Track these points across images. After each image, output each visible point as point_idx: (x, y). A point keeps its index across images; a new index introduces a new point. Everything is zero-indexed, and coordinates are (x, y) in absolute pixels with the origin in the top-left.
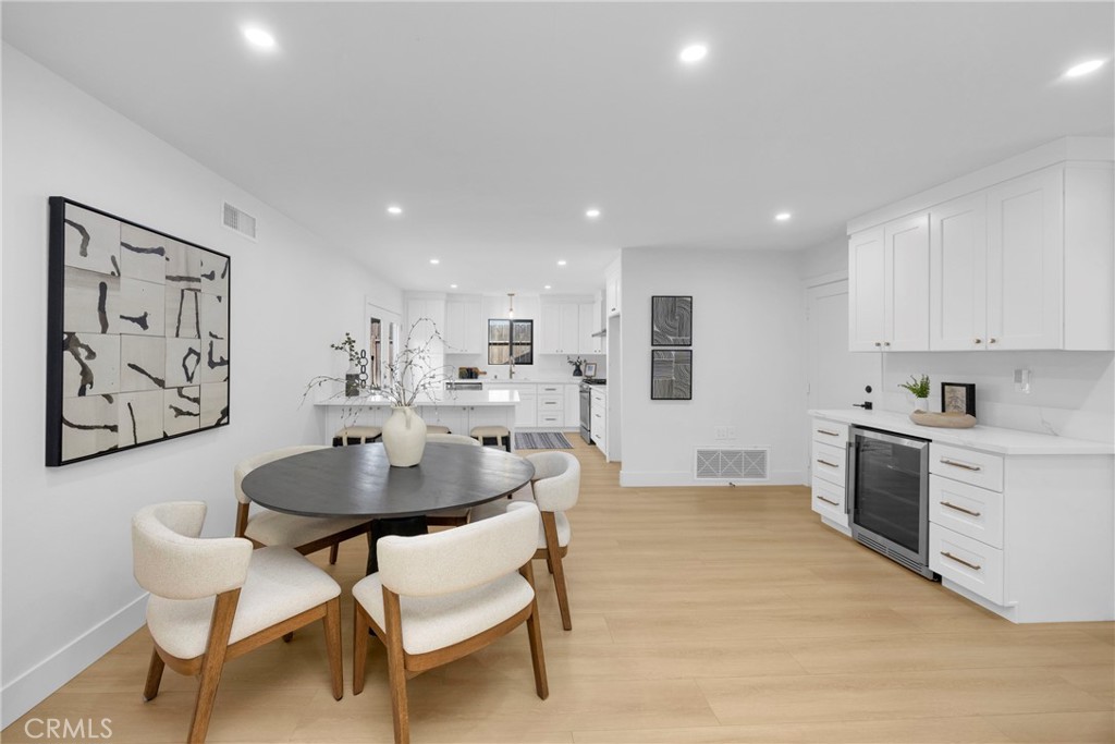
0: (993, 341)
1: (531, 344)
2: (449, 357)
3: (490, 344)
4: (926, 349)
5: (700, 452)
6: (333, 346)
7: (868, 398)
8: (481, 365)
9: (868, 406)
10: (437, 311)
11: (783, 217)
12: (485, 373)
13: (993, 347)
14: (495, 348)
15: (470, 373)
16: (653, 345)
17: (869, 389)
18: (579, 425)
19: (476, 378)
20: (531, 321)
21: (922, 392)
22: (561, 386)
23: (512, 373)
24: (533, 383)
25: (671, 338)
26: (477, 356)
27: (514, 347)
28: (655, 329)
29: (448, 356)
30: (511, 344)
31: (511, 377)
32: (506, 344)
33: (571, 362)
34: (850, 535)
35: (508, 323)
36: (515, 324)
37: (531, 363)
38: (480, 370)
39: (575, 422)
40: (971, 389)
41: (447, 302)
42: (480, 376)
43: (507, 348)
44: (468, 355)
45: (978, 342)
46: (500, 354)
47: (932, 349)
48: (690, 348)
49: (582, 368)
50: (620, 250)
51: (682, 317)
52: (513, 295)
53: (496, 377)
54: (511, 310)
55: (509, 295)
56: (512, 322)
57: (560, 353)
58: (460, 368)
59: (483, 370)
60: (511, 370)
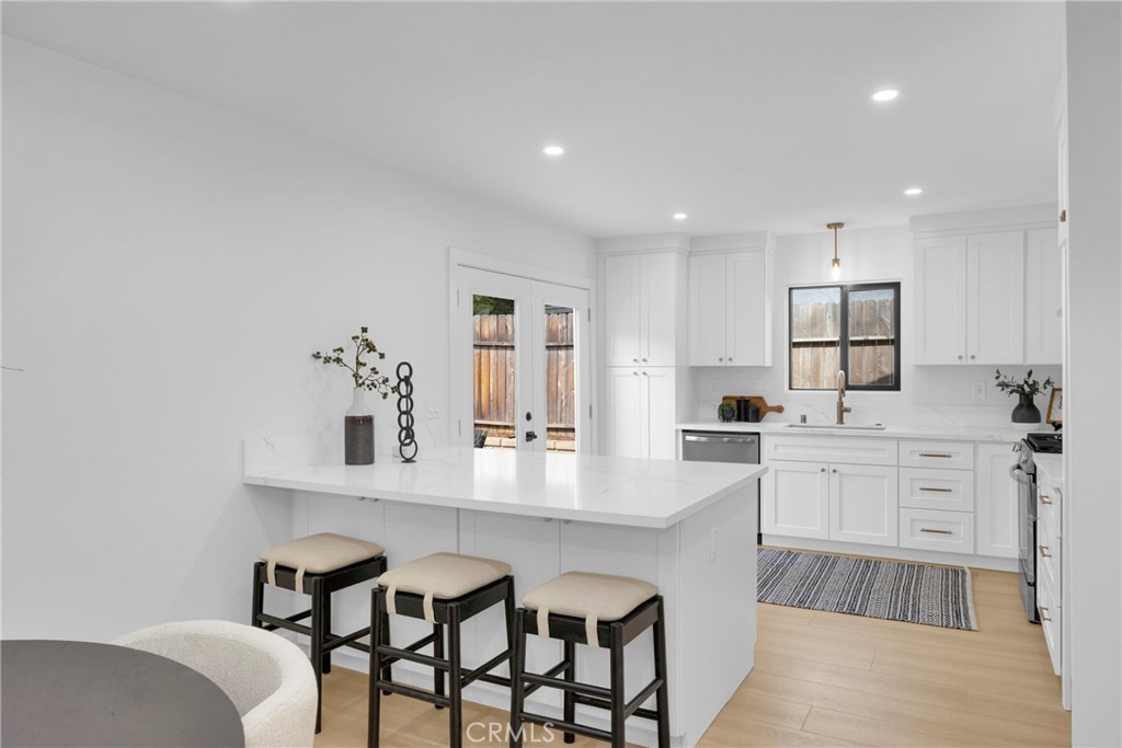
1: (896, 342)
2: (694, 377)
3: (793, 344)
6: (317, 356)
8: (771, 391)
10: (662, 279)
12: (780, 409)
14: (803, 354)
15: (745, 409)
18: (1015, 555)
19: (758, 420)
20: (896, 286)
22: (970, 448)
23: (842, 410)
26: (761, 370)
27: (852, 350)
30: (844, 344)
31: (841, 420)
32: (832, 344)
33: (1003, 385)
35: (835, 297)
36: (853, 294)
37: (896, 387)
38: (770, 403)
39: (1006, 546)
41: (687, 255)
42: (765, 416)
43: (833, 354)
46: (816, 366)
49: (1040, 401)
52: (840, 225)
53: (804, 419)
54: (836, 261)
55: (829, 226)
56: (845, 290)
57: (970, 361)
58: (724, 398)
59: (775, 405)
60: (840, 404)
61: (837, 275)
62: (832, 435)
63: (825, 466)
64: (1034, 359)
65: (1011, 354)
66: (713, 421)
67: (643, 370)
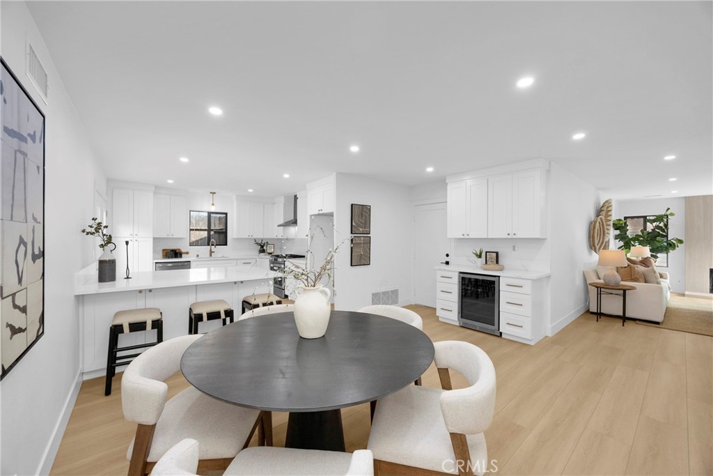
0: (515, 234)
3: (191, 230)
4: (486, 237)
5: (373, 294)
6: (84, 231)
7: (447, 259)
8: (184, 247)
9: (447, 263)
11: (430, 169)
12: (187, 253)
13: (514, 237)
14: (194, 233)
15: (176, 253)
16: (352, 233)
17: (447, 255)
19: (181, 257)
20: (226, 214)
21: (480, 256)
22: (254, 260)
23: (211, 252)
24: (235, 259)
25: (361, 229)
26: (180, 240)
28: (354, 224)
29: (156, 240)
30: (209, 230)
31: (211, 255)
32: (205, 230)
33: (257, 244)
34: (458, 324)
35: (206, 214)
36: (212, 215)
37: (226, 244)
38: (183, 251)
40: (497, 253)
41: (155, 193)
42: (183, 255)
44: (174, 238)
45: (509, 234)
47: (489, 237)
48: (369, 235)
49: (265, 248)
50: (335, 174)
51: (366, 218)
52: (214, 193)
53: (198, 256)
54: (213, 204)
55: (210, 193)
56: (210, 214)
57: (251, 237)
58: (163, 250)
59: (185, 251)
60: (211, 250)
61: (213, 209)
62: (208, 260)
64: (266, 236)
65: (260, 235)
66: (160, 259)
67: (135, 239)
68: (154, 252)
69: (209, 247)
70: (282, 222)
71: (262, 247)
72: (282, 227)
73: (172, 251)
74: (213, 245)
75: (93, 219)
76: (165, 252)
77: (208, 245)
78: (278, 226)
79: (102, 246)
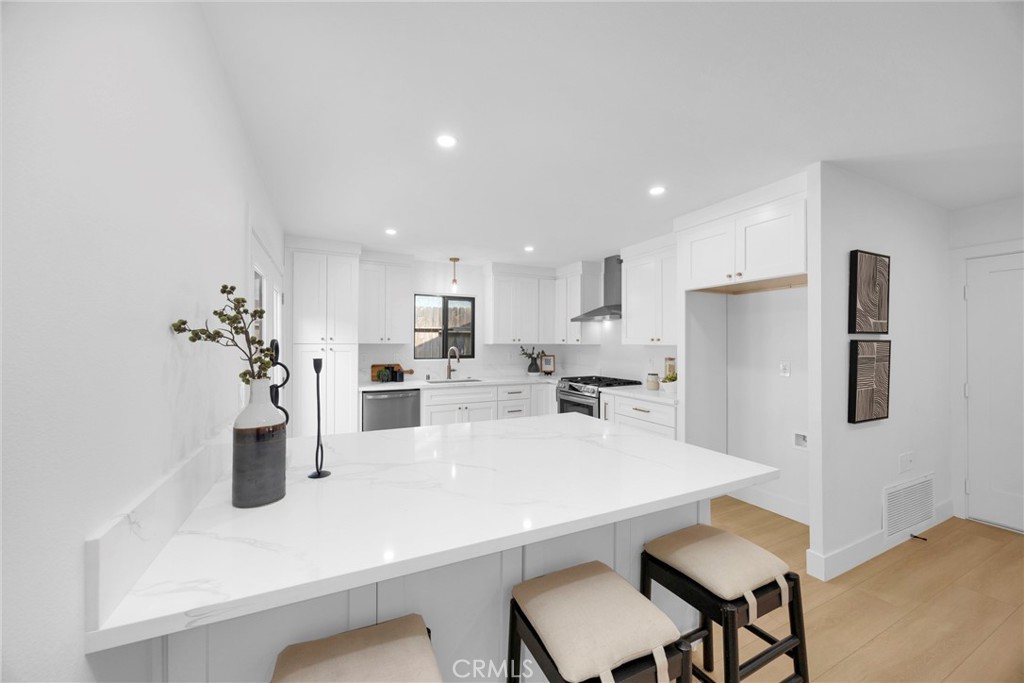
3: (416, 330)
12: (411, 372)
15: (394, 373)
20: (472, 300)
22: (528, 387)
23: (450, 370)
24: (494, 385)
25: (872, 321)
31: (449, 377)
32: (439, 330)
33: (526, 354)
36: (450, 302)
37: (473, 356)
38: (405, 368)
42: (406, 376)
44: (391, 345)
49: (538, 362)
52: (457, 260)
53: (428, 377)
54: (455, 281)
55: (451, 259)
56: (446, 299)
57: (517, 342)
58: (373, 366)
59: (408, 369)
60: (449, 367)
61: (454, 291)
62: (465, 387)
63: (461, 406)
64: (543, 341)
65: (532, 338)
66: (369, 385)
67: (329, 347)
68: (360, 370)
69: (447, 360)
70: (578, 313)
71: (534, 360)
72: (578, 323)
73: (388, 367)
74: (453, 357)
75: (224, 290)
76: (377, 369)
77: (445, 356)
78: (573, 320)
79: (247, 376)
